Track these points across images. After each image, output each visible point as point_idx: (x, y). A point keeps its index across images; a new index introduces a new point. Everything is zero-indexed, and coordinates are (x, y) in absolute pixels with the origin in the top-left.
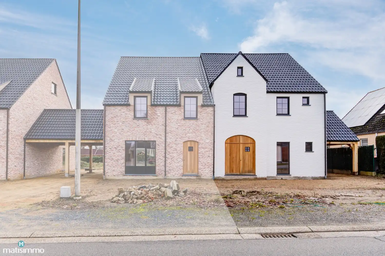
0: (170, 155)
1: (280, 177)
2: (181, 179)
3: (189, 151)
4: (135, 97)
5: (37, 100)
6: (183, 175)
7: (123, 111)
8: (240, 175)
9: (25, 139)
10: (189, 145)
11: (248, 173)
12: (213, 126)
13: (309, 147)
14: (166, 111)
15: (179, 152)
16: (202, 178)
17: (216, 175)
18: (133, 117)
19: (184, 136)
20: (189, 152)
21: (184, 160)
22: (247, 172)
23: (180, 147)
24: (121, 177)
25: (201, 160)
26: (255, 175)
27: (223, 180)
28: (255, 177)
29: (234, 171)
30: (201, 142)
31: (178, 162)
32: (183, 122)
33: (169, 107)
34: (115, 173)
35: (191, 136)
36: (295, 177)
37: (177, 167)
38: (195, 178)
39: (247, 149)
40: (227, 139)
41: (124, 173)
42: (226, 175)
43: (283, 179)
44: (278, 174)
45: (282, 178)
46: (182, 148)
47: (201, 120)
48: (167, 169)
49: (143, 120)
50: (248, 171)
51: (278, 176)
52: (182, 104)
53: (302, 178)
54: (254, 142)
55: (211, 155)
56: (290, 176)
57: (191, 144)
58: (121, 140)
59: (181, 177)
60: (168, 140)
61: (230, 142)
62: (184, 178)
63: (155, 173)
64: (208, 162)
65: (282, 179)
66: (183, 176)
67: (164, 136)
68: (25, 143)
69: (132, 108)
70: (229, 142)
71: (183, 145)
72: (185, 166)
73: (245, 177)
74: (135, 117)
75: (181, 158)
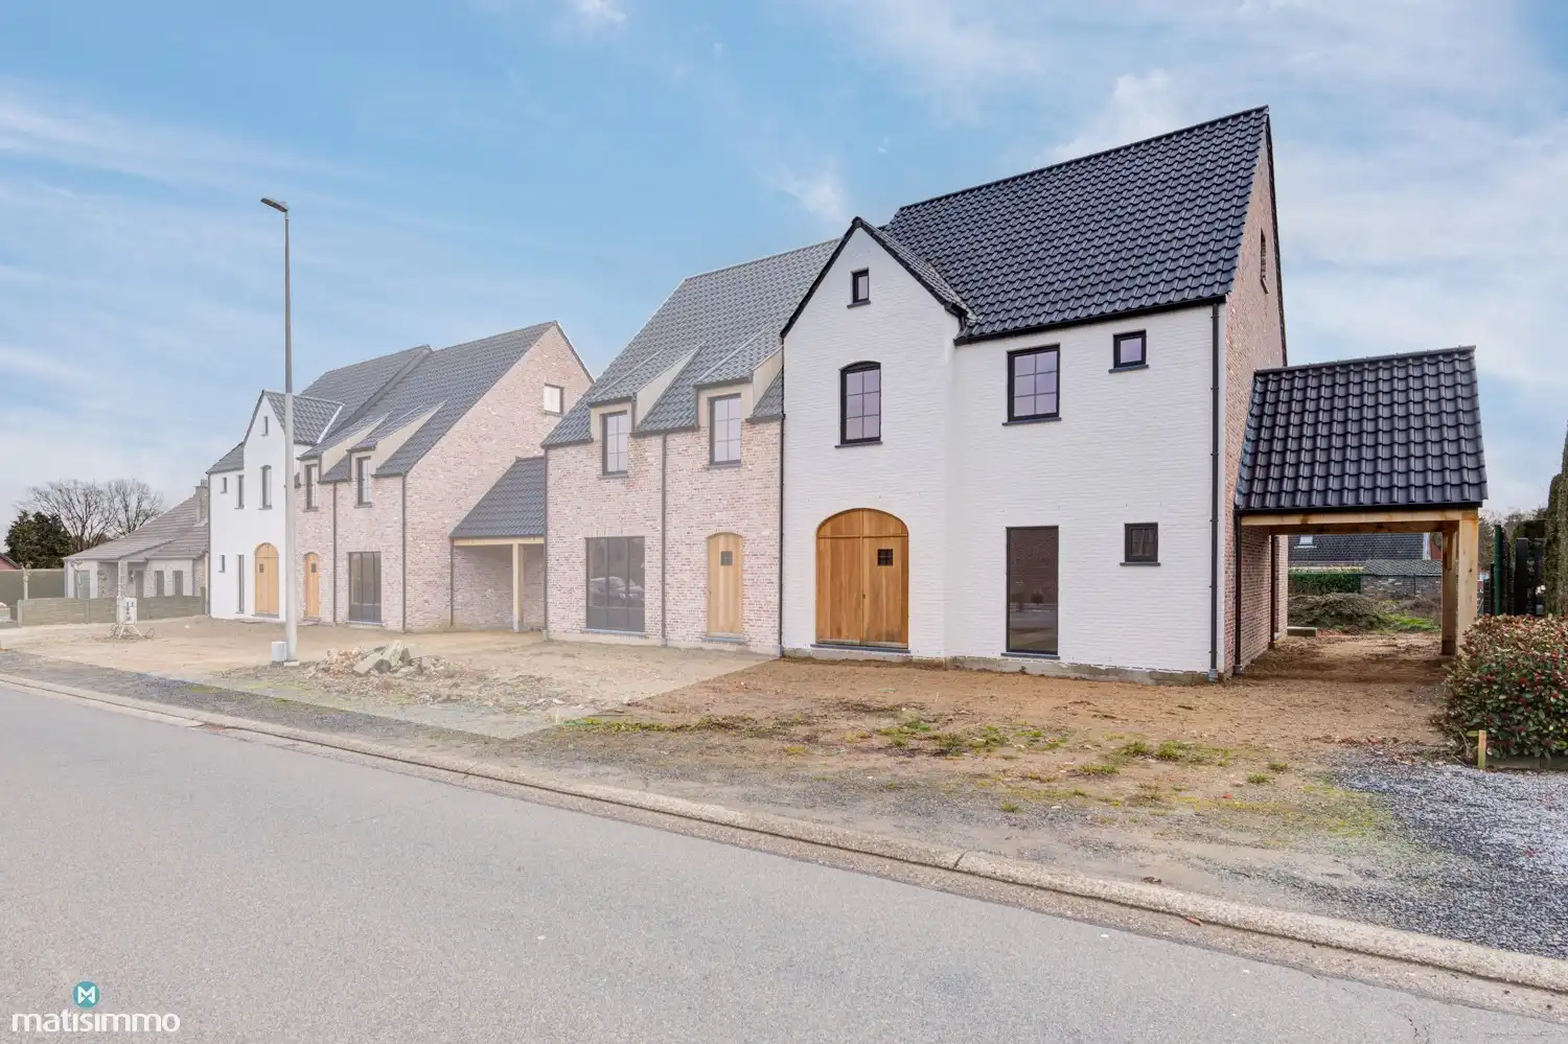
0: (677, 576)
1: (1018, 662)
2: (701, 649)
3: (723, 564)
4: (604, 417)
5: (491, 439)
6: (708, 638)
7: (579, 457)
8: (861, 646)
9: (452, 539)
10: (722, 548)
11: (887, 641)
12: (778, 484)
13: (1141, 544)
14: (665, 448)
15: (695, 568)
16: (752, 649)
17: (790, 644)
18: (600, 472)
19: (707, 519)
20: (722, 568)
21: (710, 592)
22: (884, 638)
23: (699, 555)
24: (577, 637)
25: (749, 592)
26: (906, 650)
27: (809, 659)
28: (905, 655)
29: (844, 632)
30: (751, 536)
31: (693, 597)
32: (706, 476)
33: (674, 436)
34: (566, 625)
35: (725, 520)
36: (1077, 668)
37: (692, 612)
38: (733, 648)
39: (885, 557)
40: (823, 524)
41: (584, 625)
42: (820, 644)
43: (1028, 671)
44: (1012, 649)
45: (1023, 668)
46: (703, 557)
47: (750, 467)
48: (668, 621)
49: (617, 478)
50: (887, 634)
51: (1010, 659)
52: (704, 421)
53: (1108, 672)
54: (903, 535)
55: (776, 579)
56: (1056, 661)
57: (727, 543)
58: (577, 537)
59: (700, 644)
60: (671, 534)
61: (832, 533)
62: (708, 646)
63: (643, 630)
64: (768, 598)
65: (1023, 672)
66: (704, 641)
67: (659, 520)
68: (453, 547)
69: (596, 447)
70: (827, 531)
71: (705, 547)
72: (710, 613)
73: (873, 653)
74: (605, 472)
75: (701, 585)
